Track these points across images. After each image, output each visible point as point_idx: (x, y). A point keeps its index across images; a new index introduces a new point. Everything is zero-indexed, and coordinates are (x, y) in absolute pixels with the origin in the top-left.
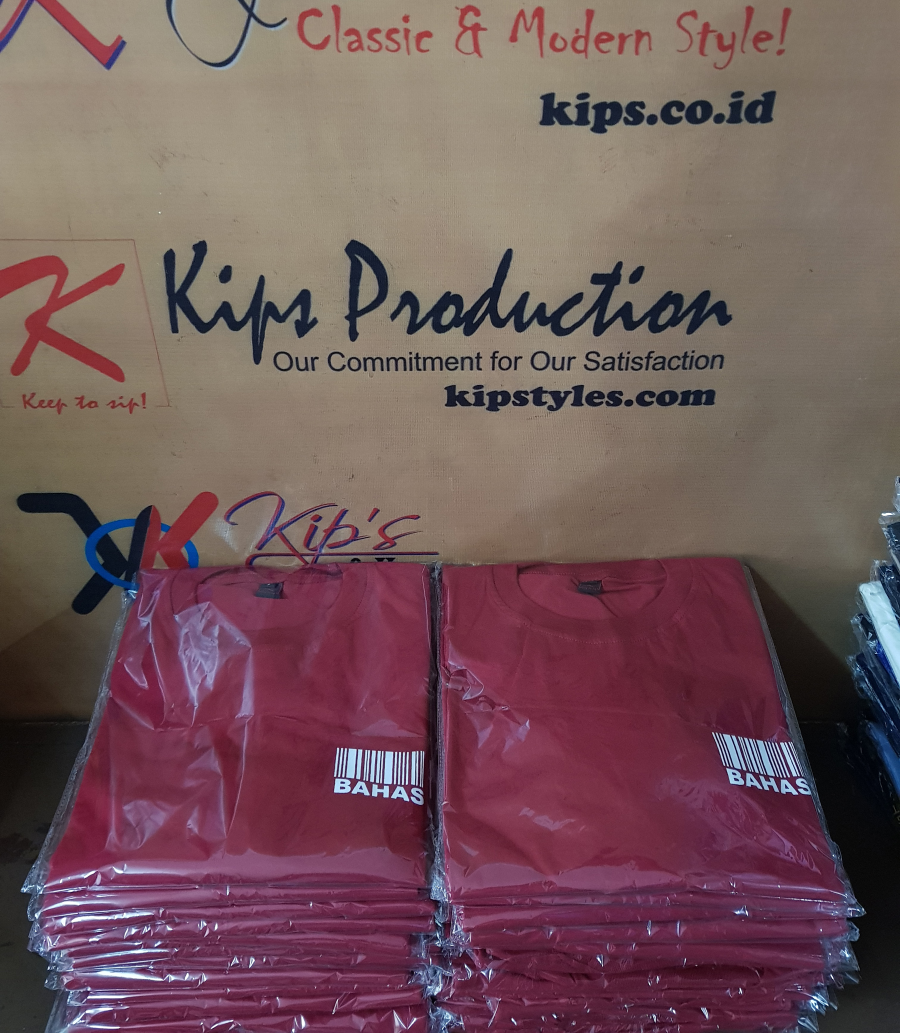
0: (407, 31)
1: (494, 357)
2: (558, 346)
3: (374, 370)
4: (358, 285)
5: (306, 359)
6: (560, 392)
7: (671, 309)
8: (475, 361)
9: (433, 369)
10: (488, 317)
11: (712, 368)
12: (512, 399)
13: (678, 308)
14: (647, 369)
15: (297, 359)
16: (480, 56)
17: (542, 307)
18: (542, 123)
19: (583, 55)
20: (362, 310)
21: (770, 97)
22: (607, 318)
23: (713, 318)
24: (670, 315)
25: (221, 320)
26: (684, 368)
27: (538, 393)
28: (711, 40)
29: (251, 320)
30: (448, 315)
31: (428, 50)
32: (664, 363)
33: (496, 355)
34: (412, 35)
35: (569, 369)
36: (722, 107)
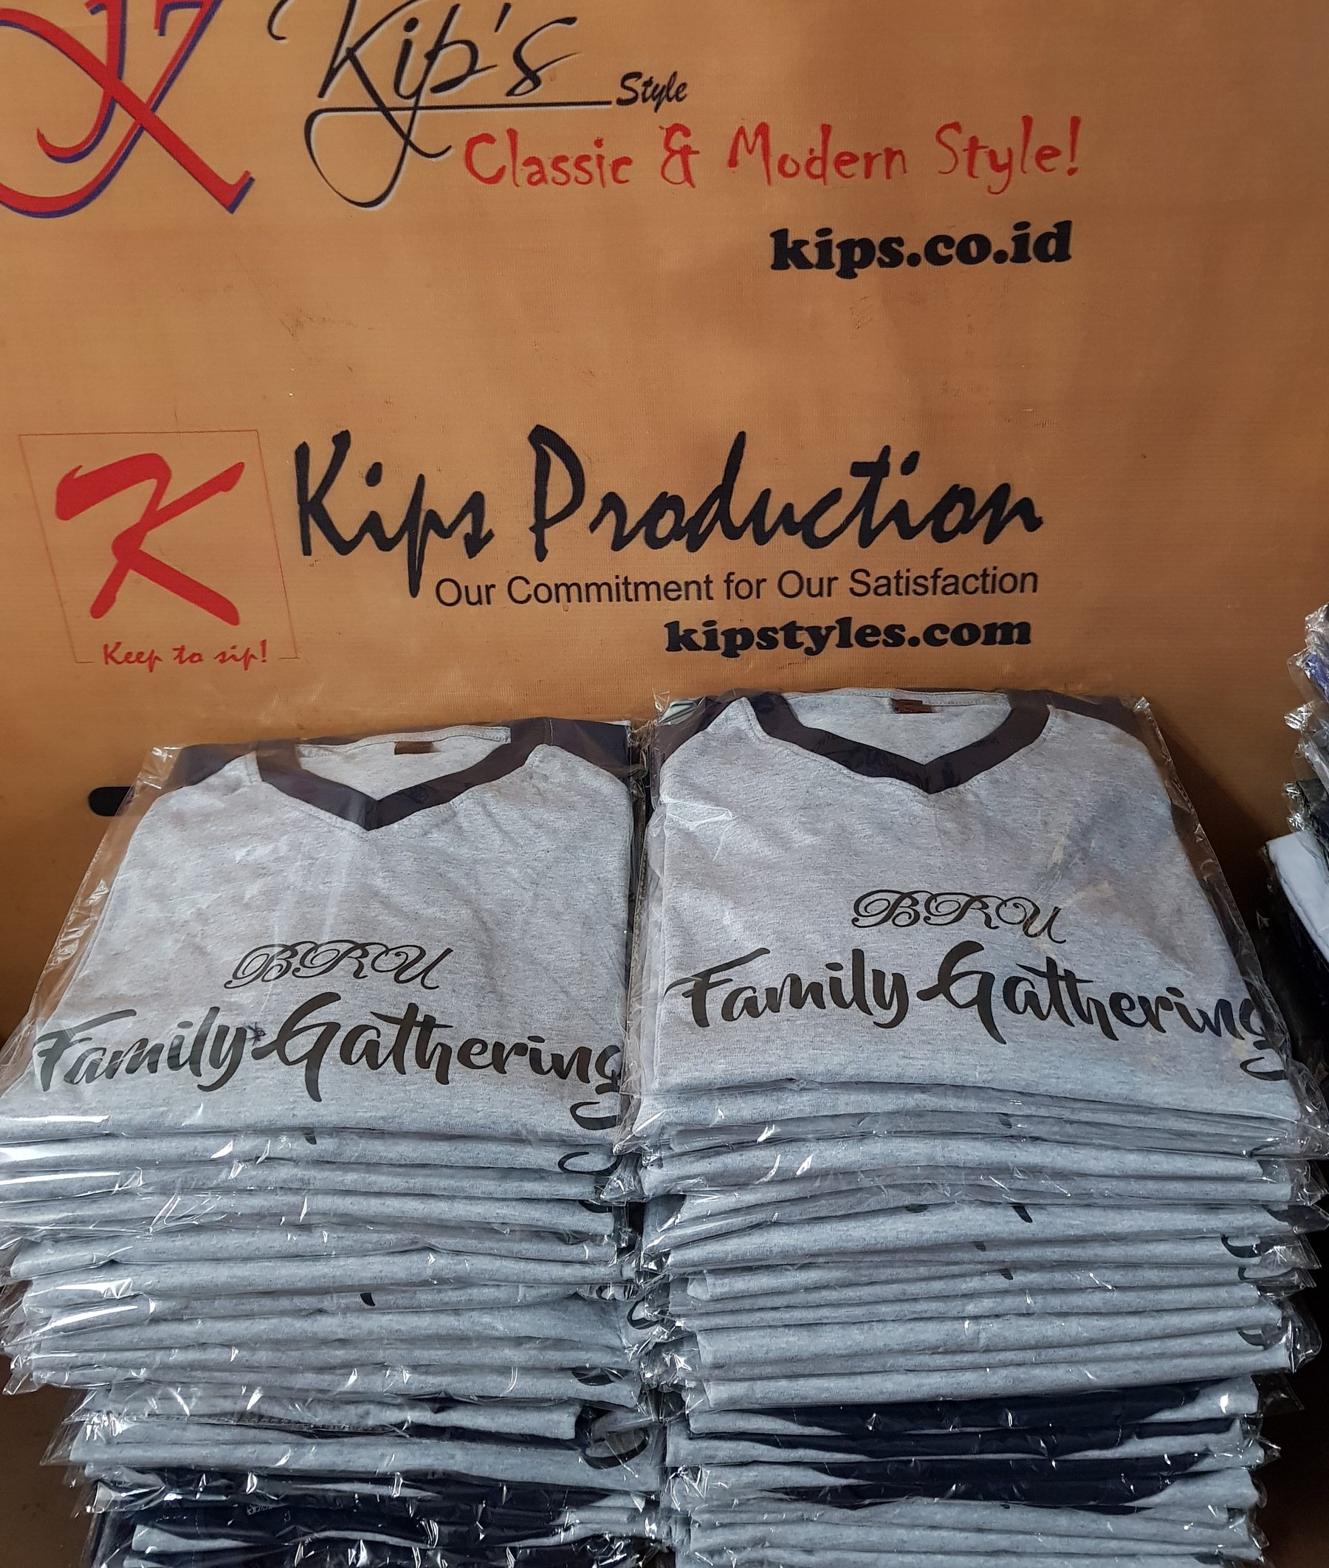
0: (600, 158)
1: (728, 581)
2: (814, 563)
3: (569, 601)
4: (546, 485)
5: (479, 587)
6: (820, 628)
7: (959, 509)
8: (703, 587)
9: (648, 599)
10: (718, 525)
11: (1022, 591)
12: (757, 639)
13: (968, 509)
14: (935, 593)
15: (467, 587)
16: (693, 186)
17: (789, 509)
18: (774, 267)
19: (821, 181)
20: (552, 518)
21: (1064, 229)
22: (875, 523)
23: (1018, 520)
24: (959, 517)
25: (368, 538)
26: (985, 592)
27: (791, 629)
28: (982, 159)
29: (406, 536)
30: (665, 525)
31: (627, 181)
32: (956, 585)
33: (732, 578)
34: (607, 163)
35: (829, 595)
36: (1002, 240)
